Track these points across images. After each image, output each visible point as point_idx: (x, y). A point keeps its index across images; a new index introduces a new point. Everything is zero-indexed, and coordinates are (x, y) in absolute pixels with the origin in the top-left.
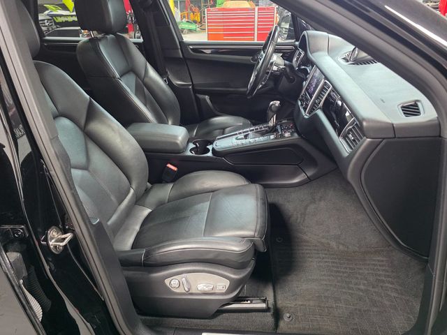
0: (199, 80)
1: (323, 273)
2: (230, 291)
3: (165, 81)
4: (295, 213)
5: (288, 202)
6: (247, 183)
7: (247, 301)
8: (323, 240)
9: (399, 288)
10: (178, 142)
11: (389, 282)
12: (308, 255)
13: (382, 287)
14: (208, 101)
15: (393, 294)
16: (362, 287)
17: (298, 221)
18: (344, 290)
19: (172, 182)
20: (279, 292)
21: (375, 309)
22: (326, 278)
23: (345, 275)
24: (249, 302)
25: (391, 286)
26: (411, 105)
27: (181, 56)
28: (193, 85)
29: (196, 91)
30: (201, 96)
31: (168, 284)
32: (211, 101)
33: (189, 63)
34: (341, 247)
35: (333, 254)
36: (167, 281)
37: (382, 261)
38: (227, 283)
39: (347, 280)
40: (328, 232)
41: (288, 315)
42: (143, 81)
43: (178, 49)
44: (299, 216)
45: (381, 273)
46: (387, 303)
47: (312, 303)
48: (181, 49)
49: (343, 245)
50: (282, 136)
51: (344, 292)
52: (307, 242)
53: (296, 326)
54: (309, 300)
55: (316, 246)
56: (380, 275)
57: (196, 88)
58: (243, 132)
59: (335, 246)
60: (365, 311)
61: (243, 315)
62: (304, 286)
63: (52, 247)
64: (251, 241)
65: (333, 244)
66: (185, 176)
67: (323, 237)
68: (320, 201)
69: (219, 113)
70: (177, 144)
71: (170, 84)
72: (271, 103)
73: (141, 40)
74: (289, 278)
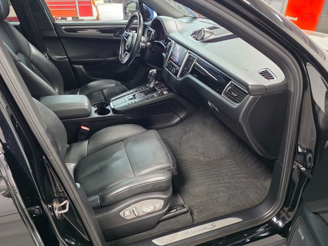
0: (73, 53)
1: (203, 178)
2: (164, 207)
3: (46, 56)
4: (174, 143)
5: (170, 137)
6: (144, 130)
7: (173, 209)
8: (195, 157)
9: (245, 176)
10: (86, 108)
11: (239, 174)
12: (190, 169)
13: (237, 178)
14: (83, 69)
15: (244, 180)
16: (227, 181)
17: (177, 148)
18: (219, 185)
19: (86, 139)
20: (184, 198)
21: (239, 192)
22: (206, 181)
23: (215, 176)
24: (175, 210)
25: (241, 176)
26: (263, 72)
27: (57, 36)
28: (68, 57)
29: (71, 63)
30: (77, 66)
31: (122, 216)
32: (85, 69)
33: (62, 40)
34: (206, 159)
35: (203, 165)
36: (121, 214)
37: (231, 162)
38: (162, 202)
39: (218, 178)
40: (197, 151)
41: (196, 211)
42: (29, 59)
43: (53, 30)
44: (177, 144)
45: (233, 169)
46: (243, 186)
47: (205, 199)
48: (55, 29)
49: (207, 157)
50: (162, 93)
51: (219, 187)
52: (186, 160)
53: (203, 216)
54: (203, 197)
55: (192, 162)
56: (233, 171)
57: (72, 60)
58: (131, 93)
59: (203, 160)
60: (234, 194)
61: (173, 220)
62: (197, 190)
63: (57, 215)
64: (170, 170)
65: (202, 158)
66: (97, 133)
67: (195, 155)
68: (189, 132)
69: (94, 78)
70: (86, 109)
71: (50, 59)
72: (151, 71)
73: (18, 23)
74: (186, 187)
